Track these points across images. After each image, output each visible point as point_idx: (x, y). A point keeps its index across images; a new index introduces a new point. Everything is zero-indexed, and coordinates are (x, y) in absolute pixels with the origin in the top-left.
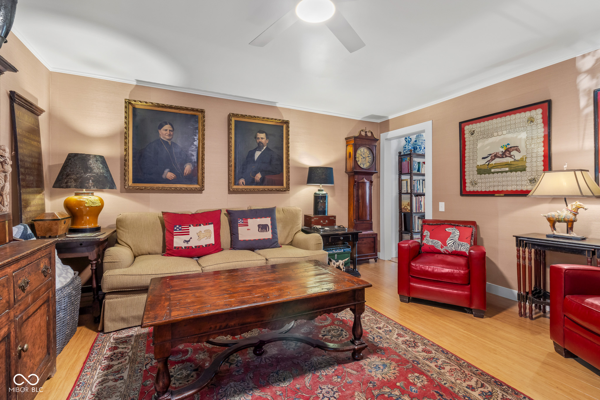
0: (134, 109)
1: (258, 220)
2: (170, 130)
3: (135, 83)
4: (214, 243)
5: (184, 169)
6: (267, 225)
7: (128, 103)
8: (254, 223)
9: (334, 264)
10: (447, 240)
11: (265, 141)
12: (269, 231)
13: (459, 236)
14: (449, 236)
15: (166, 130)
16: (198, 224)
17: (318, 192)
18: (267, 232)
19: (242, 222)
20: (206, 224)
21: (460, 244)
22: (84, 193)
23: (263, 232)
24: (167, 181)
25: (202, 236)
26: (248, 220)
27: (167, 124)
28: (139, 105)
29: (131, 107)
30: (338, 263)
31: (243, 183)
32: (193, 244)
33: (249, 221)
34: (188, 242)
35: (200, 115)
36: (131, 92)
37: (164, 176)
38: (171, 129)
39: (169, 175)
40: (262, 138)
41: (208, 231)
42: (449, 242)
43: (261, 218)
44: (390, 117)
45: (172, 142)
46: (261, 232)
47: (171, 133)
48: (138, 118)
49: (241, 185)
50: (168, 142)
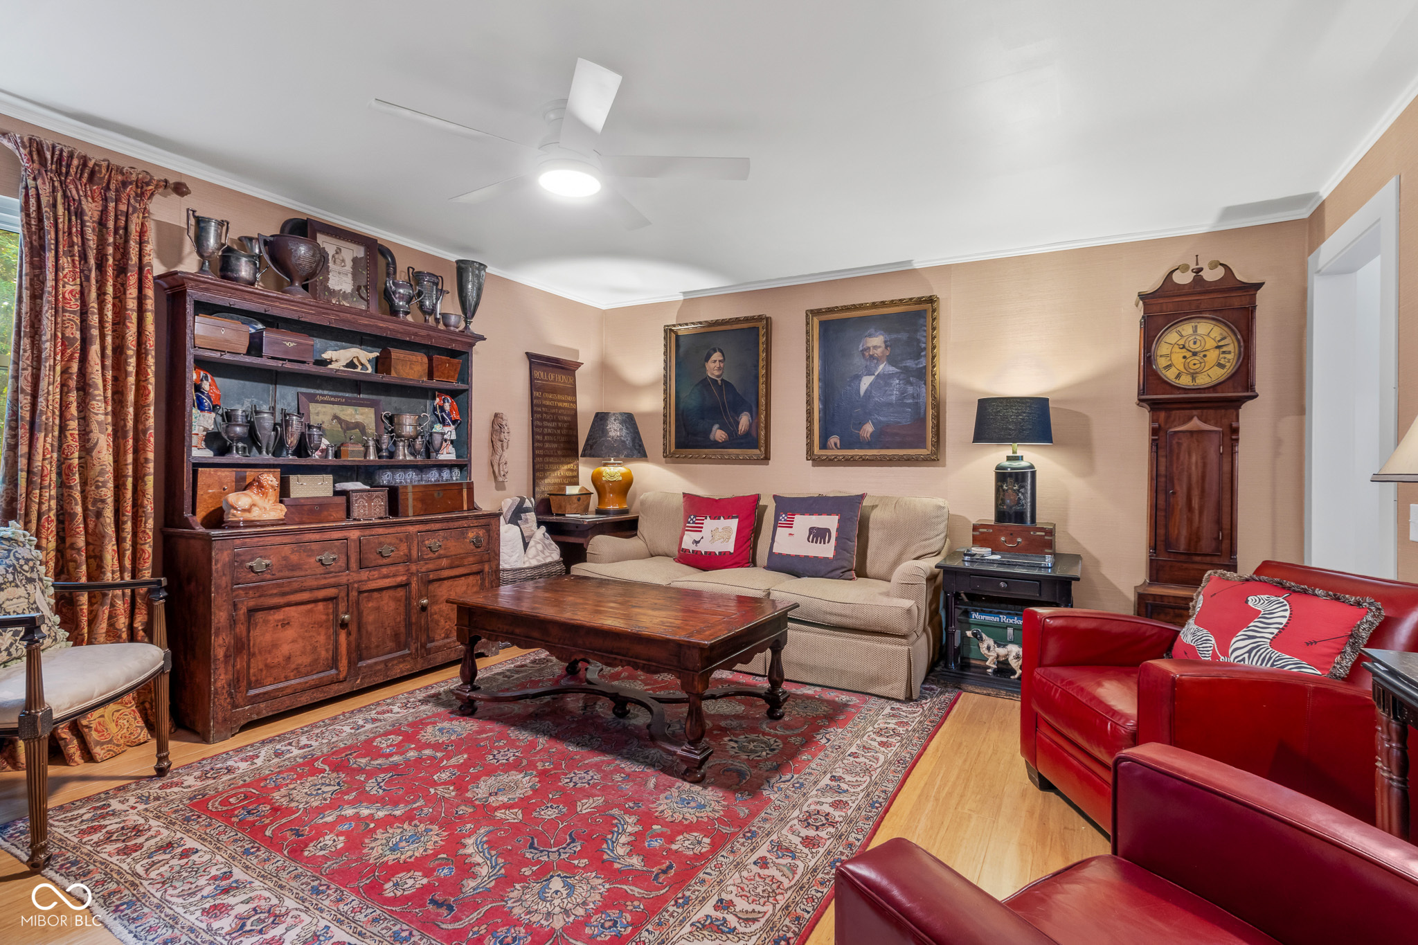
0: (678, 337)
1: (814, 517)
2: (720, 361)
3: (681, 298)
4: (732, 551)
5: (738, 423)
6: (828, 531)
7: (668, 331)
8: (804, 522)
9: (988, 648)
10: (1234, 635)
11: (883, 352)
12: (828, 542)
13: (1281, 631)
14: (1245, 625)
15: (715, 361)
16: (715, 517)
17: (1007, 464)
18: (824, 543)
19: (785, 520)
20: (728, 517)
21: (1270, 658)
22: (613, 464)
23: (816, 543)
24: (716, 445)
25: (717, 537)
26: (796, 516)
27: (715, 351)
28: (682, 331)
29: (673, 336)
30: (1002, 651)
31: (835, 444)
32: (704, 548)
33: (798, 518)
34: (697, 542)
35: (761, 325)
36: (678, 312)
37: (712, 437)
38: (721, 358)
39: (719, 434)
40: (875, 347)
41: (727, 529)
42: (1239, 644)
43: (820, 514)
44: (1325, 191)
45: (722, 380)
46: (812, 542)
47: (722, 365)
48: (682, 350)
49: (833, 449)
50: (716, 381)
